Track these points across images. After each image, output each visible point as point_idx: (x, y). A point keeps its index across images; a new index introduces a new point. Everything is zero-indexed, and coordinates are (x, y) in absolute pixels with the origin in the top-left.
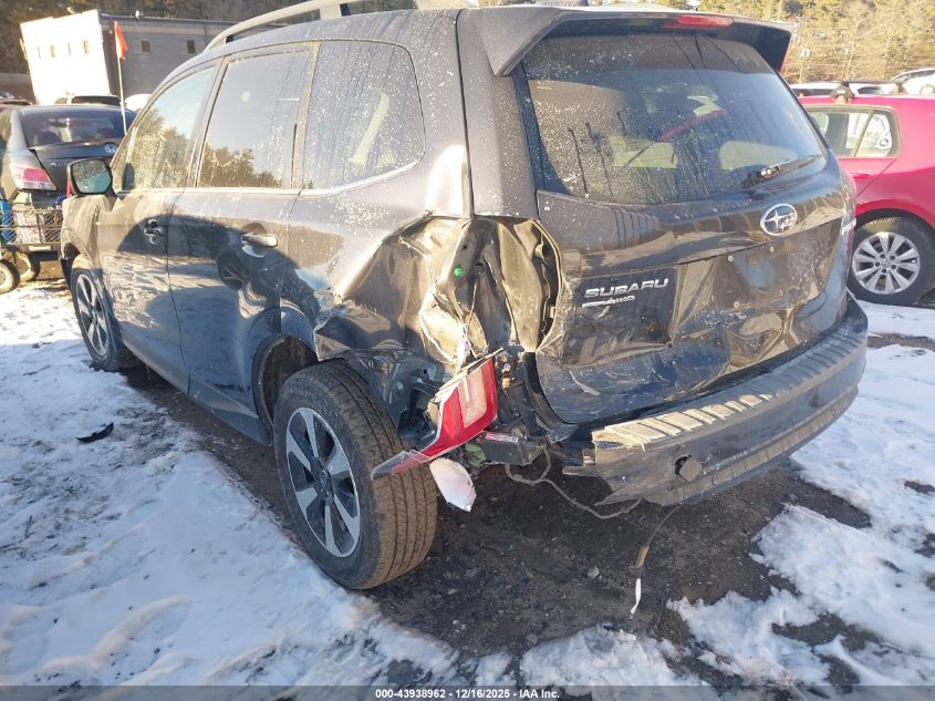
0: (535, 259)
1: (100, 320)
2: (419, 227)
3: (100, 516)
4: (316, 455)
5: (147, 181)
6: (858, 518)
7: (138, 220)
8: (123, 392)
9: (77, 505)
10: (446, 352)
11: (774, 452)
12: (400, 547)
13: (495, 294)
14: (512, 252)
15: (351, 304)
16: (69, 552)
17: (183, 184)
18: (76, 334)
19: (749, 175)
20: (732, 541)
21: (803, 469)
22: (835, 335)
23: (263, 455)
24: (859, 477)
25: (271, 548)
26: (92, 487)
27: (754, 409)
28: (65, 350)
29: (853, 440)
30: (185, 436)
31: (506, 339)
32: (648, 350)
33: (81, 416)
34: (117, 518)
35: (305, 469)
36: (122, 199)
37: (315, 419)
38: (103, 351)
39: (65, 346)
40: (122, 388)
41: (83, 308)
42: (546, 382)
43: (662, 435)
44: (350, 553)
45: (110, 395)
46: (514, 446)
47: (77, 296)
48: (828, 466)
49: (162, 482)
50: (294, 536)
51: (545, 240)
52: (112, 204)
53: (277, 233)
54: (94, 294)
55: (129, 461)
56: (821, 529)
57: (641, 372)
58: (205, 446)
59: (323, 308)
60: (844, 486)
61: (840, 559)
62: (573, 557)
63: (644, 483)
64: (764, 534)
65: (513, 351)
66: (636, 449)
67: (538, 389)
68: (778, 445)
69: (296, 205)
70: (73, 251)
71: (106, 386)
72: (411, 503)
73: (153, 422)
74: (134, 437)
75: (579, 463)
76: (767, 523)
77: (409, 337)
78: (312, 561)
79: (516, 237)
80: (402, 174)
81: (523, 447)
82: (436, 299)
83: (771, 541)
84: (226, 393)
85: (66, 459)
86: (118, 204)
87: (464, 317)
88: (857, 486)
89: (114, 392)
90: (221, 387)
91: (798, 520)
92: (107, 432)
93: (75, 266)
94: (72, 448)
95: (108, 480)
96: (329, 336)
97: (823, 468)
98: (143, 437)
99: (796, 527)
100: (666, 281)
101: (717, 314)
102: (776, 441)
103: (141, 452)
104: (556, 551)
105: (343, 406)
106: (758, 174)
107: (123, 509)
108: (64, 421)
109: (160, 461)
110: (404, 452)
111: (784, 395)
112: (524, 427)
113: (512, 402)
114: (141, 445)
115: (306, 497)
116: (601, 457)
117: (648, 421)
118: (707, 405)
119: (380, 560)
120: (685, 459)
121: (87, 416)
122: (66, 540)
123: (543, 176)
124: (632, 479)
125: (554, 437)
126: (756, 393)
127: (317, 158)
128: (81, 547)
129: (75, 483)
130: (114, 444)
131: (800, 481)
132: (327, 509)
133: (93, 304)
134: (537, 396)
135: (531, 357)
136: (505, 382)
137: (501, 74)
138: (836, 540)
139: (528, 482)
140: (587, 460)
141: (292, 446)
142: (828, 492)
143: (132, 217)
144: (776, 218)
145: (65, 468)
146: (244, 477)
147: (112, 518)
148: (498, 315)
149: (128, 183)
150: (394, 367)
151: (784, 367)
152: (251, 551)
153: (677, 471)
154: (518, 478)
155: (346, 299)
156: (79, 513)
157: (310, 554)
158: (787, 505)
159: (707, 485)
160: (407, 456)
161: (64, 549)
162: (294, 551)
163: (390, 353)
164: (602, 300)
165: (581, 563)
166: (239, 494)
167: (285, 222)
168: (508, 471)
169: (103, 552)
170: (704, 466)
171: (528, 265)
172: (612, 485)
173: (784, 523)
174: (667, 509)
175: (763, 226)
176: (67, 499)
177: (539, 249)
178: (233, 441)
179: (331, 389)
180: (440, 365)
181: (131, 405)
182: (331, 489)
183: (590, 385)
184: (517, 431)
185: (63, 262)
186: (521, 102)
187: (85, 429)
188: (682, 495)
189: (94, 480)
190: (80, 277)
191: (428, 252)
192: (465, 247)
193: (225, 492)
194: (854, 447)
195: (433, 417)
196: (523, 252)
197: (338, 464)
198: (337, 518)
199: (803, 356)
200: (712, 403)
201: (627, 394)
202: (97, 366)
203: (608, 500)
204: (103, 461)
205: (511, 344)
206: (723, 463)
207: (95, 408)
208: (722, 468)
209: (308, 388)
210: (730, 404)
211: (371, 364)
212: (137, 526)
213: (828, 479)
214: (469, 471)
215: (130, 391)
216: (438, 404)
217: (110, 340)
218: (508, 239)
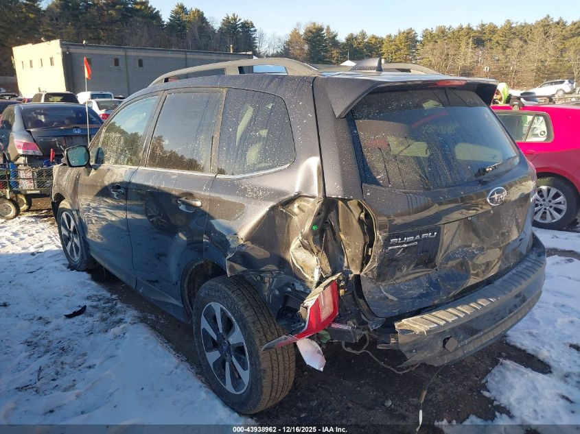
0: (360, 220)
1: (75, 240)
2: (291, 201)
3: (82, 366)
4: (221, 331)
5: (112, 160)
6: (543, 367)
7: (106, 183)
8: (89, 285)
9: (68, 359)
10: (307, 274)
11: (498, 332)
12: (274, 390)
13: (335, 239)
14: (346, 217)
15: (249, 244)
16: (65, 390)
17: (138, 163)
18: (57, 246)
19: (479, 170)
20: (470, 383)
21: (508, 336)
22: (528, 259)
23: (179, 326)
24: (542, 342)
25: (190, 387)
26: (76, 347)
27: (486, 307)
28: (51, 257)
29: (536, 317)
30: (130, 314)
31: (341, 266)
32: (425, 273)
33: (65, 300)
34: (93, 368)
35: (212, 338)
36: (96, 169)
37: (222, 310)
38: (77, 258)
39: (51, 255)
40: (89, 282)
41: (64, 232)
42: (367, 293)
43: (435, 325)
44: (242, 392)
45: (81, 287)
46: (348, 332)
47: (60, 224)
48: (523, 334)
49: (118, 344)
50: (203, 379)
51: (366, 210)
52: (89, 172)
53: (202, 199)
54: (72, 222)
55: (97, 330)
56: (523, 375)
57: (420, 285)
58: (143, 320)
59: (232, 246)
60: (534, 348)
61: (535, 394)
62: (375, 393)
63: (425, 353)
64: (489, 378)
65: (346, 273)
66: (422, 333)
67: (362, 296)
68: (499, 328)
69: (213, 184)
70: (60, 197)
71: (79, 281)
72: (281, 363)
73: (110, 304)
74: (99, 314)
75: (388, 342)
76: (490, 371)
77: (283, 264)
78: (216, 396)
79: (349, 208)
80: (281, 170)
81: (354, 332)
82: (301, 243)
83: (493, 383)
84: (153, 285)
85: (58, 329)
86: (93, 172)
87: (317, 253)
88: (541, 348)
89: (83, 284)
90: (151, 282)
91: (509, 370)
92: (82, 311)
93: (61, 206)
94: (62, 321)
95: (86, 342)
96: (235, 262)
97: (521, 336)
98: (104, 314)
99: (508, 374)
100: (435, 233)
101: (463, 251)
102: (499, 325)
103: (104, 324)
104: (364, 389)
105: (240, 303)
106: (485, 170)
107: (97, 362)
108: (55, 304)
109: (116, 330)
110: (285, 336)
111: (503, 298)
112: (355, 321)
113: (346, 304)
114: (104, 320)
115: (213, 356)
116: (402, 339)
117: (426, 316)
118: (459, 305)
119: (263, 397)
120: (448, 338)
121: (68, 300)
122: (64, 382)
123: (365, 175)
124: (418, 352)
125: (373, 327)
126: (487, 298)
127: (227, 157)
128: (72, 387)
129: (65, 344)
130: (87, 319)
131: (507, 343)
132: (227, 364)
133: (72, 229)
134: (361, 301)
135: (358, 277)
136: (342, 292)
137: (340, 117)
138: (532, 382)
139: (355, 352)
140: (393, 341)
141: (205, 325)
142: (524, 351)
143: (103, 181)
144: (496, 196)
145: (58, 334)
146: (169, 341)
147: (90, 367)
148: (337, 252)
149: (100, 160)
150: (273, 281)
151: (500, 280)
152: (178, 389)
153: (444, 346)
154: (349, 350)
155: (246, 241)
156: (70, 365)
157: (215, 391)
158: (501, 360)
159: (460, 354)
160: (286, 339)
161: (62, 388)
162: (205, 389)
163: (271, 272)
164: (398, 245)
165: (380, 397)
166: (167, 352)
167: (207, 194)
168: (344, 346)
169: (87, 390)
170: (459, 342)
171: (355, 223)
172: (408, 355)
173: (500, 372)
174: (438, 368)
175: (488, 201)
176: (61, 354)
177: (362, 216)
178: (160, 317)
179: (233, 292)
180: (303, 281)
181: (95, 293)
182: (230, 353)
183: (392, 294)
184: (350, 322)
185: (53, 203)
186: (351, 132)
187: (68, 309)
188: (447, 360)
189: (77, 342)
190: (64, 213)
191: (296, 215)
192: (319, 214)
193: (158, 351)
194: (538, 322)
195: (303, 315)
196: (353, 217)
197: (236, 338)
198: (233, 370)
199: (510, 273)
200: (462, 304)
201: (414, 299)
202: (72, 267)
203: (405, 364)
204: (81, 330)
205: (344, 269)
206: (469, 340)
207: (73, 295)
208: (469, 342)
209: (218, 291)
210: (472, 305)
211: (259, 278)
212: (106, 373)
213: (524, 342)
214: (320, 345)
215: (94, 284)
216: (306, 308)
217: (82, 252)
218: (344, 210)
